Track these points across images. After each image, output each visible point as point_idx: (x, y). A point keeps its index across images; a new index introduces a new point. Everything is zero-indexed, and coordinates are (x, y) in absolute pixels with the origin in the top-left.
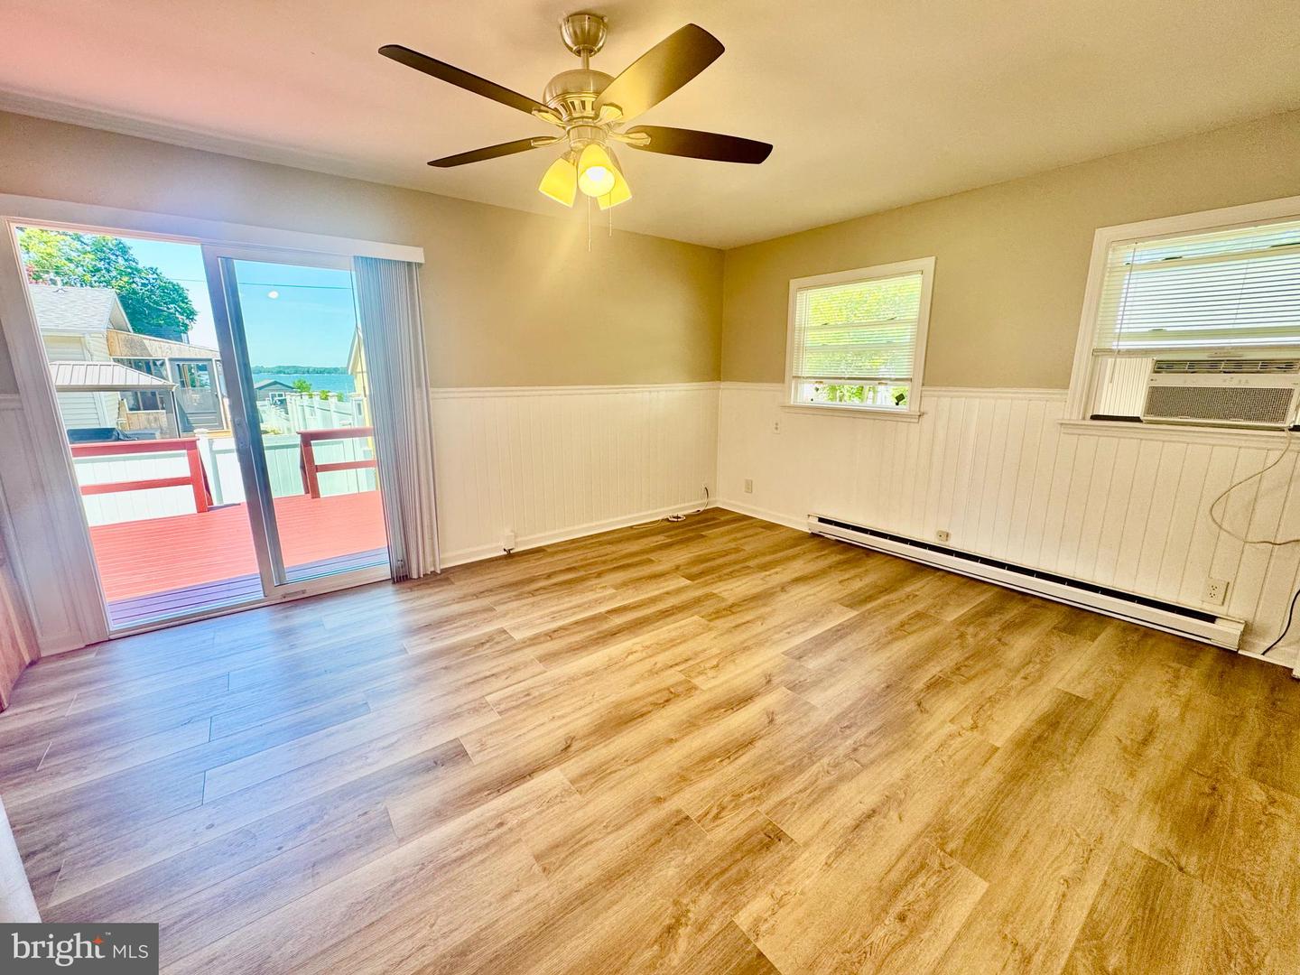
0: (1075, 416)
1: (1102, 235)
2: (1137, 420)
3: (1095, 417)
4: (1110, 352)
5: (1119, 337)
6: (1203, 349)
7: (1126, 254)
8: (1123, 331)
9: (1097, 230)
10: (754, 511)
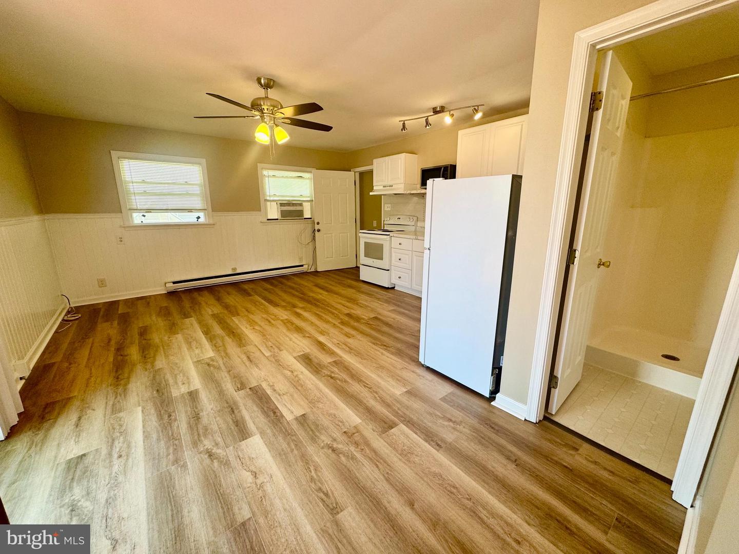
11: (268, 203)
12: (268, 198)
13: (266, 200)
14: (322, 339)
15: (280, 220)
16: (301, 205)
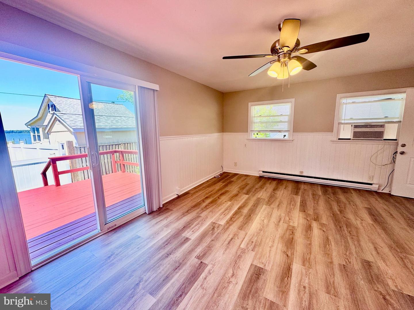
0: (335, 139)
1: (339, 96)
2: (350, 139)
3: (339, 139)
4: (342, 123)
5: (345, 120)
6: (363, 123)
7: (344, 101)
8: (345, 118)
9: (337, 94)
10: (239, 172)
11: (342, 126)
12: (343, 122)
13: (340, 123)
14: (296, 267)
15: (353, 140)
16: (382, 126)
